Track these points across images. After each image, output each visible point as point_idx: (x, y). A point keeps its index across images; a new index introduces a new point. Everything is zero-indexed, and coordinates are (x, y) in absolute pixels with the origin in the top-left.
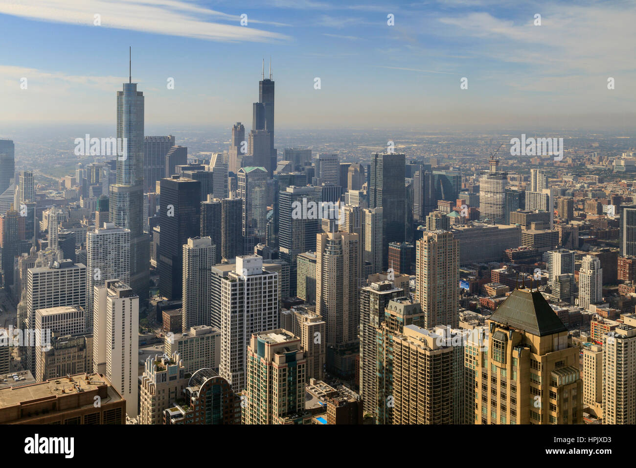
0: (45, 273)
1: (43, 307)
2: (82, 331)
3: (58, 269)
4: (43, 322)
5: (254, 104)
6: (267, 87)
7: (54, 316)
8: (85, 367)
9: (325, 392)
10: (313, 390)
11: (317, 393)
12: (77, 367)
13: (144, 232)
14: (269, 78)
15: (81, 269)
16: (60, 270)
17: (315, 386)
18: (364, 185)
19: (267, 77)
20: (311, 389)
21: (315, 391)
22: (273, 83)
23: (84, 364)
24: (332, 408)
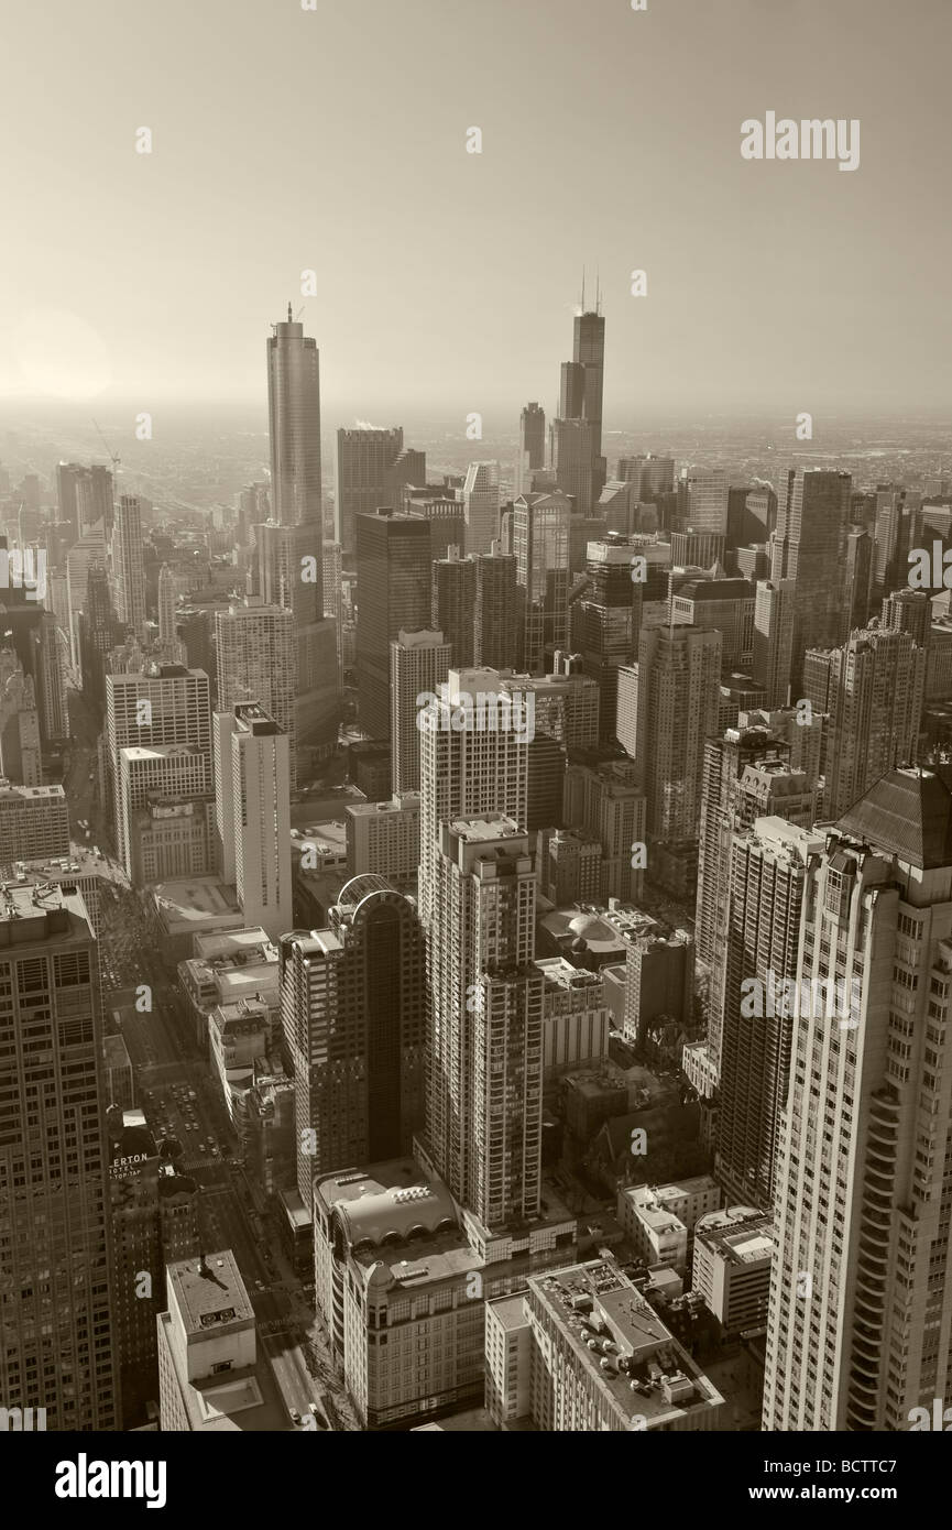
0: (122, 686)
1: (133, 744)
2: (202, 790)
3: (157, 678)
4: (131, 771)
5: (563, 365)
6: (591, 328)
7: (150, 761)
8: (207, 852)
9: (635, 924)
10: (613, 919)
11: (619, 924)
12: (191, 853)
13: (325, 615)
14: (595, 311)
15: (199, 680)
16: (161, 680)
17: (615, 912)
18: (773, 533)
19: (591, 309)
20: (610, 917)
21: (616, 922)
22: (603, 320)
23: (203, 846)
24: (636, 954)
